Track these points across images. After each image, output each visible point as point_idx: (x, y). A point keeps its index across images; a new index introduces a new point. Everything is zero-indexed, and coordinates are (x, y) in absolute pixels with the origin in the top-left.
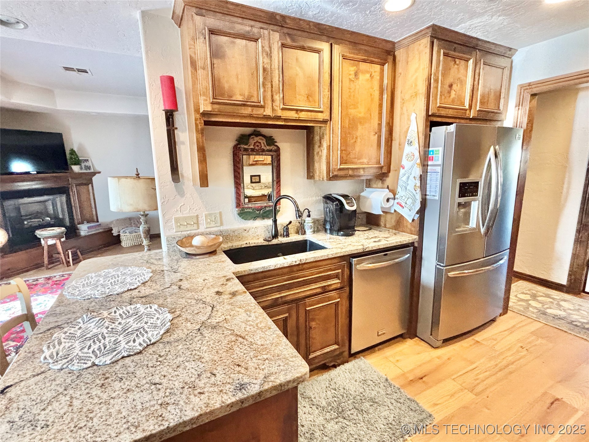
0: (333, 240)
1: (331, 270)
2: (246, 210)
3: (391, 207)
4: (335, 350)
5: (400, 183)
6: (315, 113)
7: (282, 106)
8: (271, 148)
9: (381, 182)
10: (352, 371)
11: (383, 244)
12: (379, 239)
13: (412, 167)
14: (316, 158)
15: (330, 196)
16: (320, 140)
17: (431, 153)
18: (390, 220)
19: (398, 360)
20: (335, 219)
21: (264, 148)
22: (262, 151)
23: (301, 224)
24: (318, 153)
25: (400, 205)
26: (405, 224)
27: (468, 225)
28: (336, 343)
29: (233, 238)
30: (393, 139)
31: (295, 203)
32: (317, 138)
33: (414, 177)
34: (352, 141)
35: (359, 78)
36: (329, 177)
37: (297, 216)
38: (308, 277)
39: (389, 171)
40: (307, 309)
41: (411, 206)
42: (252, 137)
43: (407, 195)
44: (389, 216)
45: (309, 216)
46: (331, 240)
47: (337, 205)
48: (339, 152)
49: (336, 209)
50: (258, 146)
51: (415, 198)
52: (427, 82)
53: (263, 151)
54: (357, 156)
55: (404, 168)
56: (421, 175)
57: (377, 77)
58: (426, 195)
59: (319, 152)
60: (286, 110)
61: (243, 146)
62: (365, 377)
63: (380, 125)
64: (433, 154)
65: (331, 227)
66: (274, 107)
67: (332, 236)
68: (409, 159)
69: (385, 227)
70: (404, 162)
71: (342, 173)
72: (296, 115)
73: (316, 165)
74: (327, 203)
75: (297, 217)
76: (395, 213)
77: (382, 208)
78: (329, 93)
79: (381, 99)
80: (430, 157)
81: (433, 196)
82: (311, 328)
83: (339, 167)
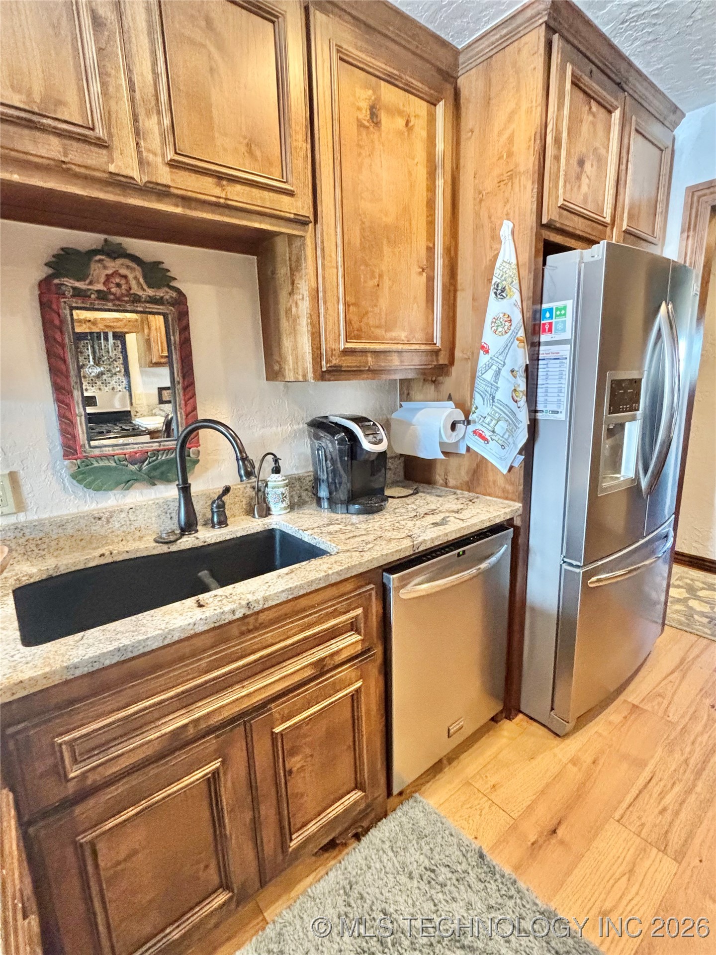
0: (336, 527)
1: (335, 614)
2: (96, 464)
3: (458, 442)
4: (356, 803)
5: (480, 385)
6: (271, 194)
7: (170, 155)
8: (160, 293)
9: (433, 387)
10: (399, 844)
11: (455, 528)
12: (442, 515)
13: (507, 347)
14: (284, 324)
15: (324, 421)
16: (292, 275)
17: (548, 315)
18: (459, 471)
19: (494, 786)
20: (341, 476)
21: (140, 293)
22: (133, 302)
23: (259, 490)
24: (288, 310)
25: (481, 436)
26: (491, 479)
27: (619, 473)
28: (359, 786)
29: (61, 544)
30: (459, 287)
31: (235, 440)
32: (283, 271)
33: (512, 371)
34: (372, 283)
35: (380, 122)
36: (319, 371)
37: (242, 472)
38: (273, 644)
39: (452, 362)
40: (277, 730)
41: (506, 436)
42: (98, 257)
43: (496, 412)
44: (453, 462)
45: (277, 470)
46: (332, 528)
47: (341, 441)
48: (341, 307)
49: (340, 451)
50: (118, 285)
51: (517, 419)
52: (538, 141)
53: (136, 299)
54: (383, 321)
55: (487, 352)
56: (527, 365)
57: (421, 132)
58: (536, 411)
59: (290, 309)
60: (185, 169)
61: (70, 282)
62: (430, 859)
63: (431, 250)
64: (551, 317)
65: (330, 493)
66: (145, 154)
67: (333, 515)
68: (500, 329)
69: (446, 485)
70: (489, 337)
71: (349, 362)
72: (217, 191)
73: (287, 343)
74: (318, 438)
75: (241, 476)
76: (468, 454)
77: (442, 444)
78: (309, 146)
79: (431, 189)
80: (544, 324)
81: (553, 412)
82: (291, 772)
83: (342, 347)
